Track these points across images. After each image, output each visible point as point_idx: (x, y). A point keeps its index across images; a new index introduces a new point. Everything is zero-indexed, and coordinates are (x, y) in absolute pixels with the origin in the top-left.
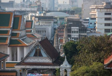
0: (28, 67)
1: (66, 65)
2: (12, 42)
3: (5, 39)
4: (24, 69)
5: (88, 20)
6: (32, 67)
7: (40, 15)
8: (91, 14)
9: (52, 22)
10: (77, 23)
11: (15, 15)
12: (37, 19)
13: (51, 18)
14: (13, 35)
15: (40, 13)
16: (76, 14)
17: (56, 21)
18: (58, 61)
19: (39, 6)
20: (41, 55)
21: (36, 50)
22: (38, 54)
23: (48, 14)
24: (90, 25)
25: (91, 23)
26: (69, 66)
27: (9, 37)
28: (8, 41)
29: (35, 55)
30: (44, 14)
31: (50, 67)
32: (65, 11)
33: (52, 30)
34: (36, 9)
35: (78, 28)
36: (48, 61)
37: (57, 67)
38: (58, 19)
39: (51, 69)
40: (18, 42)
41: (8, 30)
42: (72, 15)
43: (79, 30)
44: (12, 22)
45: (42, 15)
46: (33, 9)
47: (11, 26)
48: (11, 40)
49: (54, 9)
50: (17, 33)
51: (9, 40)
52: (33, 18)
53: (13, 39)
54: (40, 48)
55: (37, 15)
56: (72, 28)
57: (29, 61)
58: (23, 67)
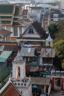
1: (50, 39)
2: (14, 24)
3: (10, 22)
4: (22, 42)
6: (27, 40)
7: (33, 6)
9: (41, 11)
10: (57, 11)
11: (16, 6)
12: (30, 9)
13: (40, 8)
14: (15, 19)
15: (33, 5)
16: (57, 5)
17: (43, 10)
18: (44, 36)
20: (33, 33)
21: (30, 29)
22: (31, 32)
23: (38, 6)
26: (51, 40)
27: (12, 21)
28: (12, 23)
29: (29, 33)
30: (35, 5)
31: (39, 40)
32: (49, 4)
33: (40, 16)
34: (30, 2)
35: (58, 14)
36: (38, 36)
37: (43, 41)
38: (45, 9)
39: (40, 42)
40: (18, 24)
41: (12, 16)
42: (54, 6)
43: (59, 16)
44: (14, 11)
45: (34, 6)
46: (28, 2)
48: (13, 23)
49: (42, 2)
50: (17, 18)
52: (28, 8)
53: (15, 22)
54: (32, 28)
55: (31, 6)
56: (54, 14)
57: (25, 36)
58: (22, 40)
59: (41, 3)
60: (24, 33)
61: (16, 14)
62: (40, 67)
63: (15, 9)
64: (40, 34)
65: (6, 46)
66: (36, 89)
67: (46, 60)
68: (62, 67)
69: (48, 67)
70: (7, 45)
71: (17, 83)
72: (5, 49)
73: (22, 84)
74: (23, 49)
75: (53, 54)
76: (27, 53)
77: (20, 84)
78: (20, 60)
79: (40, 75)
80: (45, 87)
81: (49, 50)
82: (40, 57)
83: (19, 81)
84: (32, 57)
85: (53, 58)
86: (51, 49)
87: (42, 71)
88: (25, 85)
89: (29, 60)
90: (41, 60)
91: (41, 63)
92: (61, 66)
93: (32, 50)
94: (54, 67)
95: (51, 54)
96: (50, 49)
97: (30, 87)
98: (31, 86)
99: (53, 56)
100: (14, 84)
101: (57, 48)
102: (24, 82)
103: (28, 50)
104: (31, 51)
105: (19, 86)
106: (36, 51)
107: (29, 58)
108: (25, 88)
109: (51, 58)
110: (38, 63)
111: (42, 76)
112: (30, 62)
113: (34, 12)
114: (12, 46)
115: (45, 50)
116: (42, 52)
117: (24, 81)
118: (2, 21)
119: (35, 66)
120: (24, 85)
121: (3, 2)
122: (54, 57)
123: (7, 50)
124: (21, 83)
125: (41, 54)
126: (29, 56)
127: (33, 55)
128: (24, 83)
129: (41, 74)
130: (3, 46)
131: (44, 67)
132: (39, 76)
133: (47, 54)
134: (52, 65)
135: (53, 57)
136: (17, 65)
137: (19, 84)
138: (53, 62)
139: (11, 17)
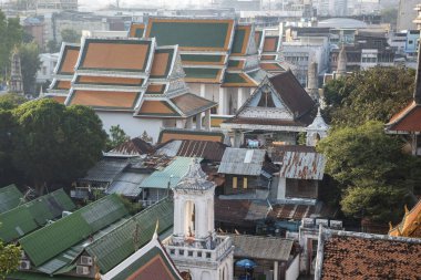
0: (245, 126)
1: (319, 126)
2: (228, 78)
3: (216, 72)
4: (237, 131)
5: (405, 35)
6: (253, 127)
7: (305, 25)
8: (416, 21)
9: (326, 39)
10: (378, 42)
11: (237, 26)
12: (295, 33)
13: (325, 31)
14: (231, 64)
15: (306, 21)
17: (336, 36)
18: (305, 117)
19: (308, 6)
20: (271, 105)
21: (264, 94)
22: (266, 102)
23: (322, 24)
24: (409, 46)
25: (411, 42)
26: (324, 127)
27: (223, 68)
28: (221, 77)
29: (261, 104)
30: (314, 22)
31: (288, 129)
34: (299, 13)
35: (376, 51)
36: (286, 116)
37: (301, 129)
38: (342, 33)
39: (291, 133)
40: (240, 79)
41: (222, 54)
42: (375, 26)
43: (379, 55)
44: (231, 40)
45: (310, 25)
46: (293, 14)
47: (229, 47)
48: (226, 74)
49: (345, 12)
50: (238, 62)
51: (222, 73)
52: (288, 31)
53: (231, 72)
54: (269, 90)
55: (300, 25)
56: (363, 51)
57: (248, 114)
58: (236, 126)
59: (342, 15)
60: (245, 107)
61: (237, 48)
62: (276, 206)
63: (232, 36)
64: (293, 110)
65: (186, 143)
66: (250, 270)
67: (297, 186)
68: (343, 209)
69: (301, 208)
70: (188, 141)
71: (186, 249)
72: (182, 152)
73: (200, 254)
74: (231, 154)
75: (318, 168)
76: (242, 165)
77: (195, 254)
78: (197, 183)
79: (277, 231)
80: (276, 264)
81: (307, 158)
82: (278, 176)
83: (191, 243)
84: (255, 177)
85: (319, 181)
86: (313, 155)
87: (281, 219)
88: (209, 255)
89: (245, 186)
90: (282, 188)
91: (281, 196)
92: (340, 206)
93: (258, 157)
94: (319, 208)
95: (311, 168)
96: (311, 156)
97: (224, 263)
98: (229, 261)
99: (318, 176)
100: (168, 251)
101: (330, 151)
102: (205, 248)
103: (244, 155)
104: (253, 158)
105: (190, 258)
106: (267, 159)
107: (245, 180)
108: (208, 264)
109: (311, 181)
110: (273, 196)
111: (283, 234)
112: (249, 190)
113: (305, 44)
114: (204, 142)
115: (296, 158)
116: (286, 163)
117: (209, 243)
118: (185, 69)
119: (264, 203)
120: (204, 255)
121: (220, 12)
122: (321, 178)
123: (188, 156)
124: (196, 249)
125: (283, 169)
126: (245, 173)
127: (257, 170)
128: (204, 251)
129: (281, 228)
130: (178, 144)
131: (289, 207)
132: (274, 234)
133: (301, 168)
134: (314, 201)
135: (316, 177)
136: (187, 196)
137: (191, 253)
138: (316, 194)
139: (219, 59)
